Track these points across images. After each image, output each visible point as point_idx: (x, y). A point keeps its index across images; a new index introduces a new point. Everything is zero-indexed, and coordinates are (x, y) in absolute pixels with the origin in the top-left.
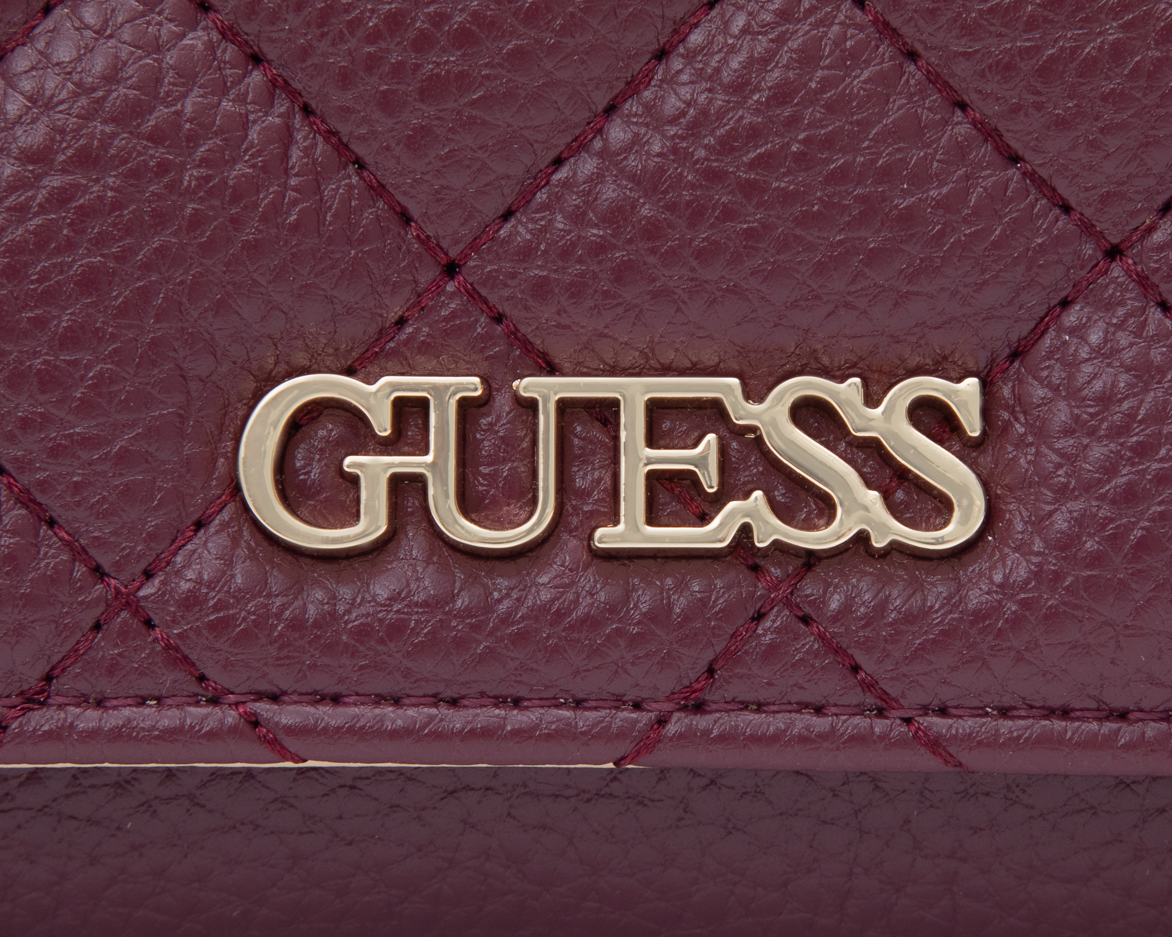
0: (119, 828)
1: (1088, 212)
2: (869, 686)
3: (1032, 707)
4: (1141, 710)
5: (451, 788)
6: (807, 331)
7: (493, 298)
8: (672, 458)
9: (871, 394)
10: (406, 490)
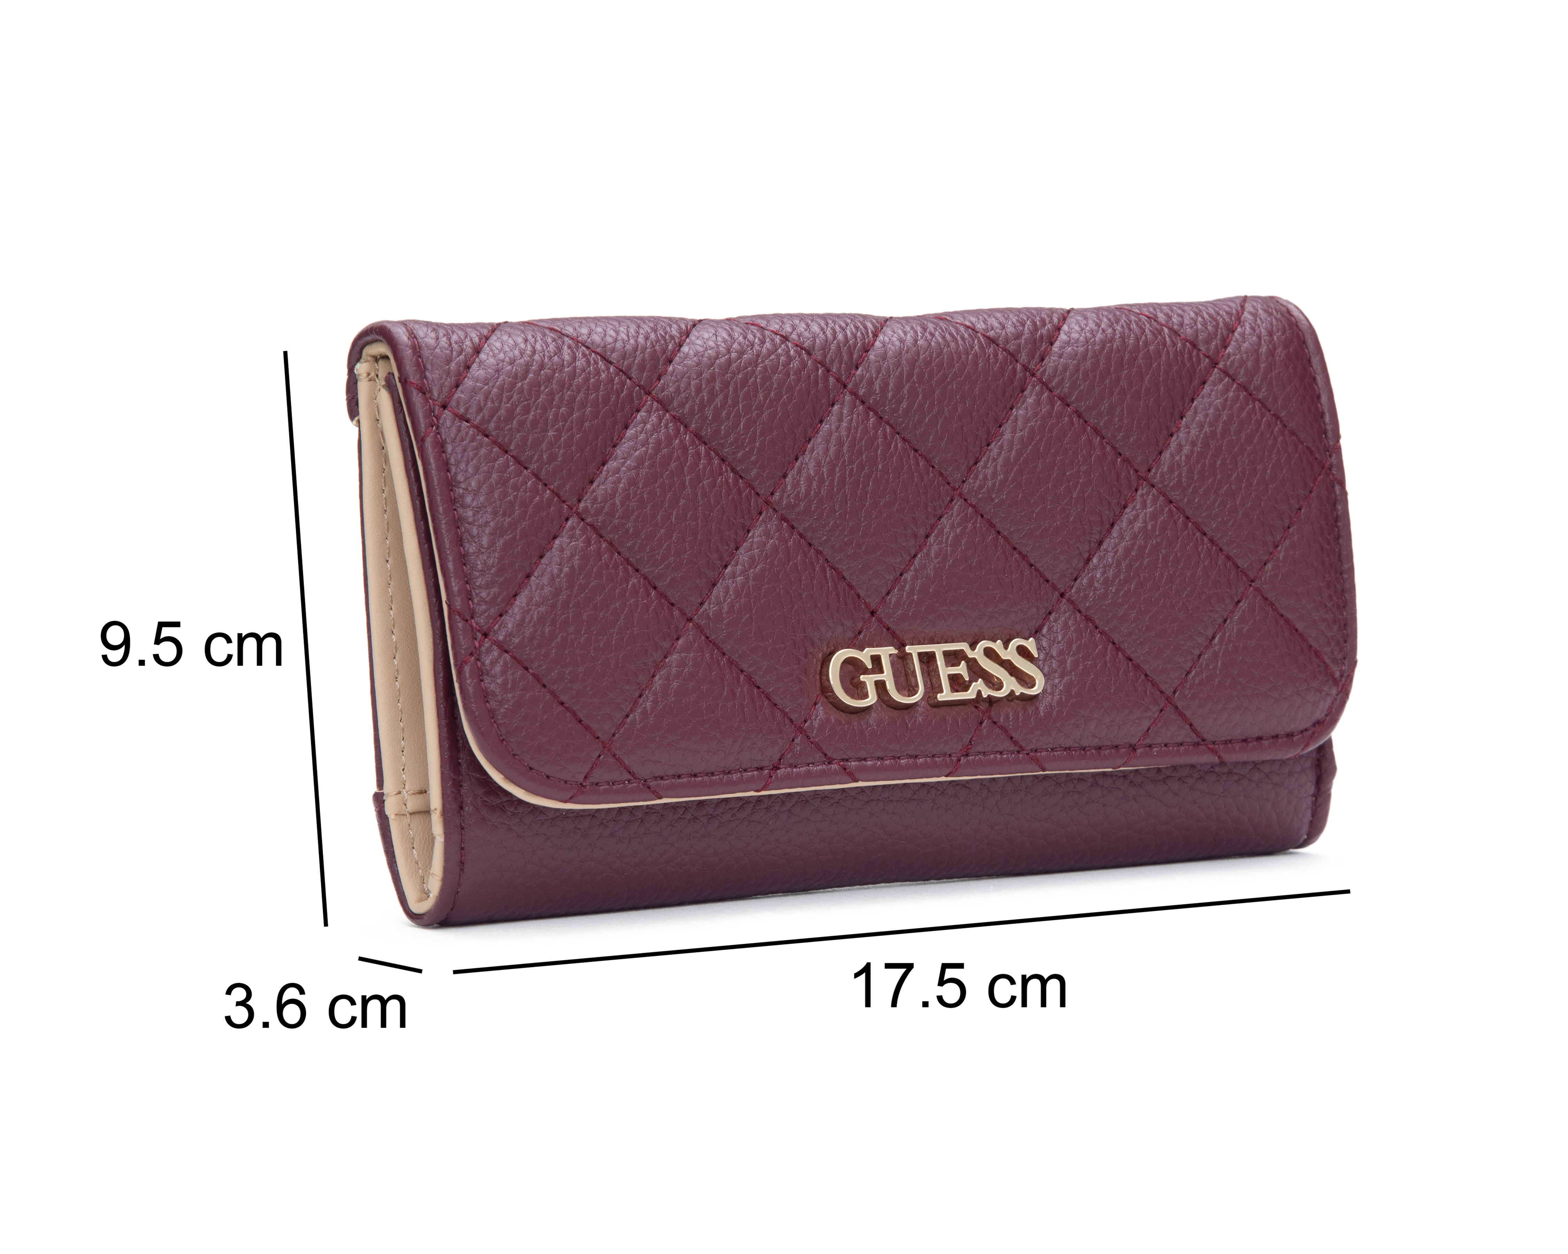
0: (767, 824)
1: (1055, 582)
2: (1016, 743)
3: (1061, 747)
4: (1089, 747)
5: (867, 800)
6: (980, 627)
7: (887, 622)
8: (954, 670)
9: (1006, 645)
10: (880, 686)
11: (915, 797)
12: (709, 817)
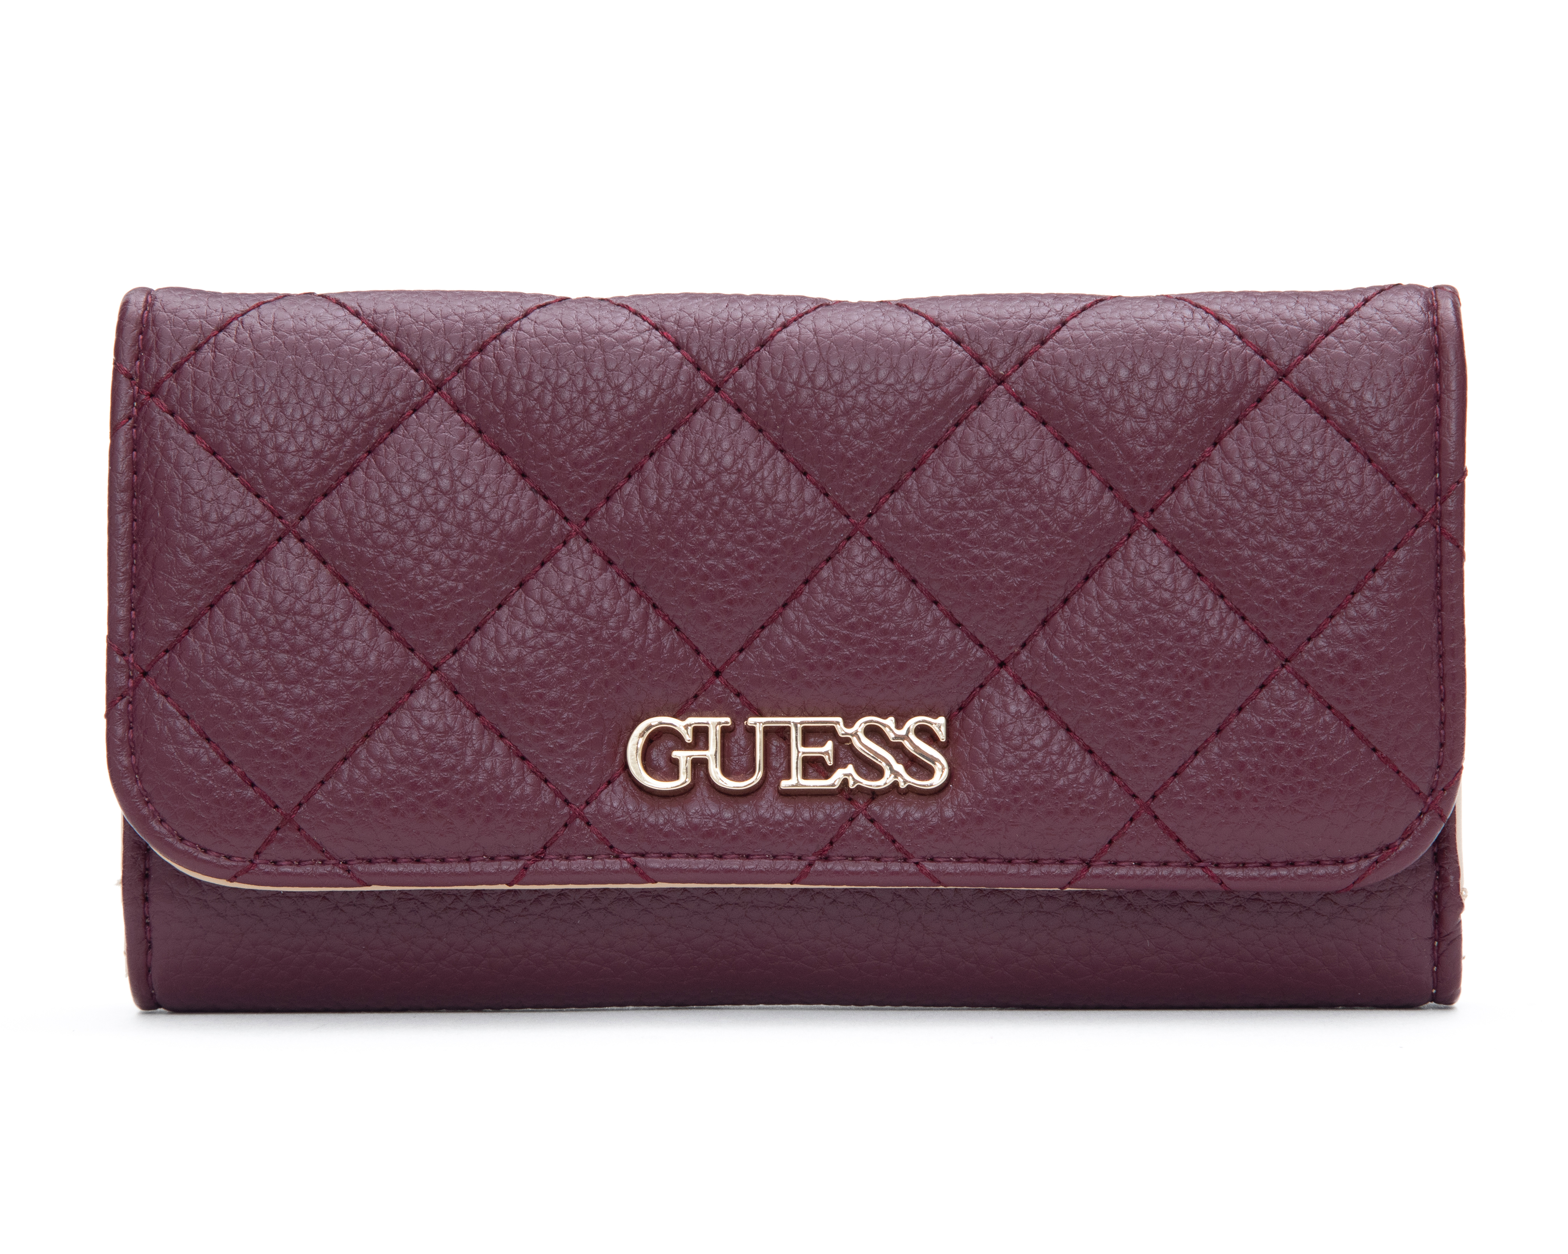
1: (991, 647)
2: (900, 849)
3: (970, 858)
4: (1018, 858)
6: (867, 698)
7: (735, 686)
8: (813, 751)
9: (899, 725)
10: (699, 765)
11: (792, 903)
12: (490, 909)
